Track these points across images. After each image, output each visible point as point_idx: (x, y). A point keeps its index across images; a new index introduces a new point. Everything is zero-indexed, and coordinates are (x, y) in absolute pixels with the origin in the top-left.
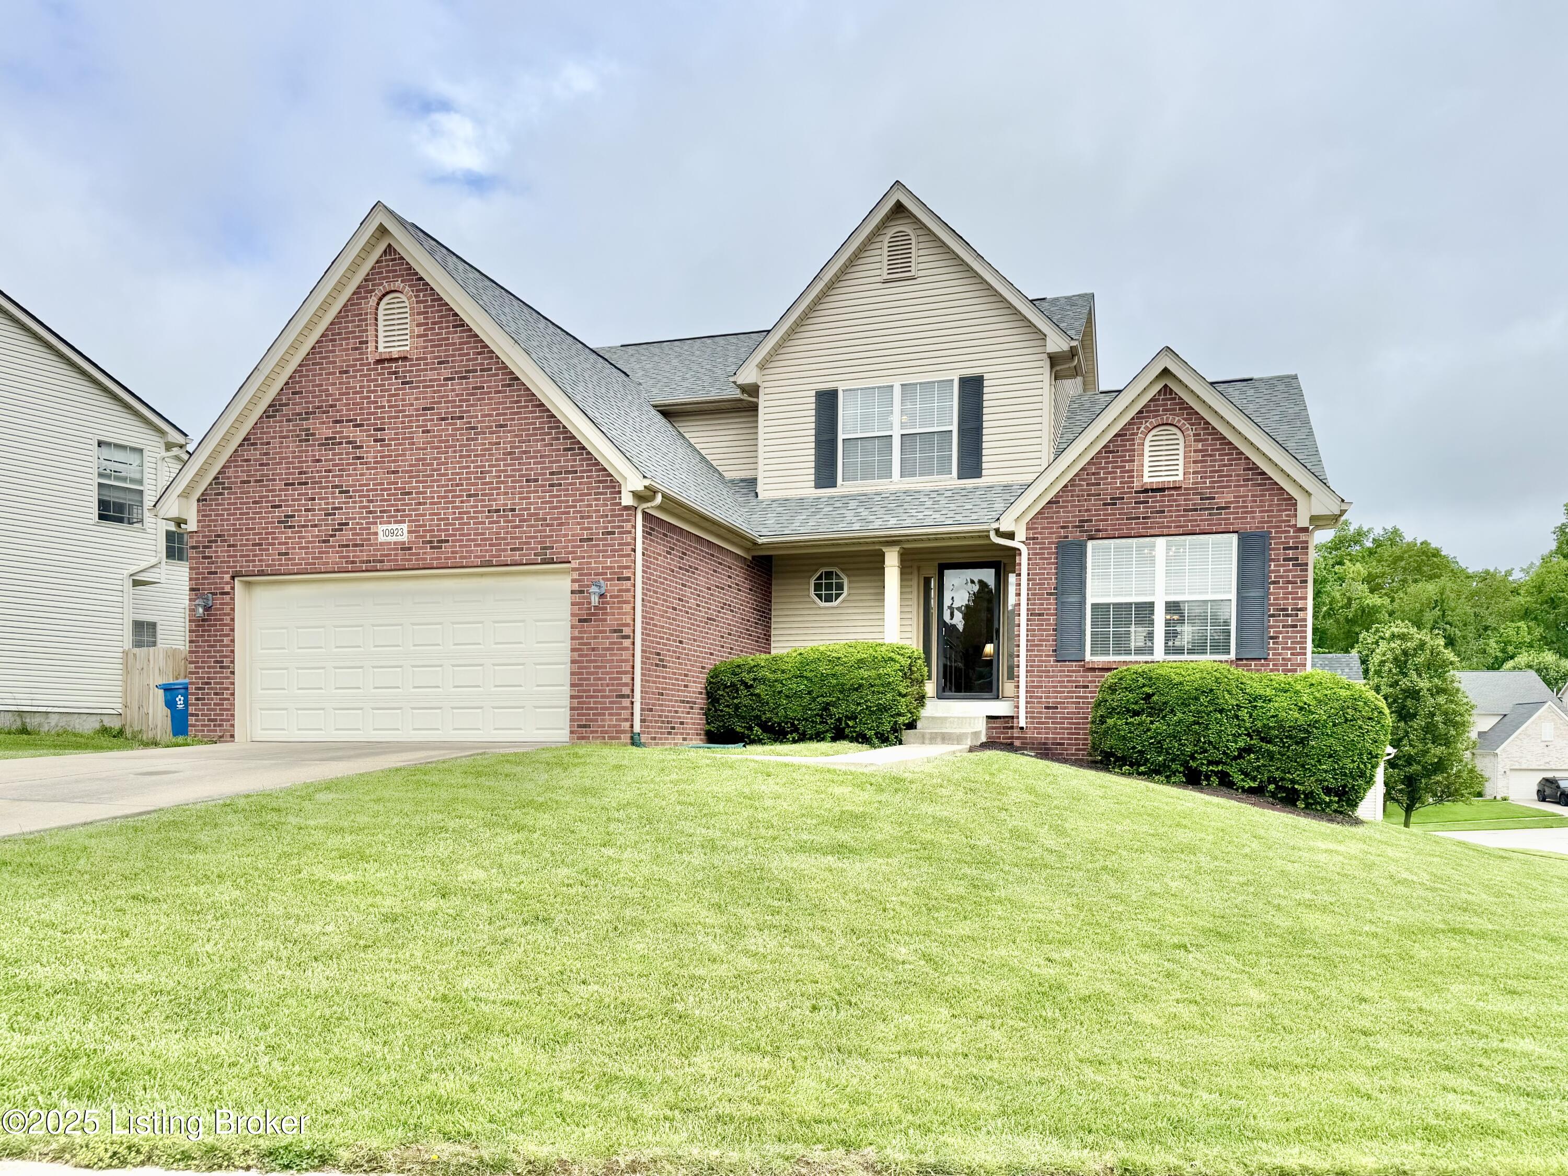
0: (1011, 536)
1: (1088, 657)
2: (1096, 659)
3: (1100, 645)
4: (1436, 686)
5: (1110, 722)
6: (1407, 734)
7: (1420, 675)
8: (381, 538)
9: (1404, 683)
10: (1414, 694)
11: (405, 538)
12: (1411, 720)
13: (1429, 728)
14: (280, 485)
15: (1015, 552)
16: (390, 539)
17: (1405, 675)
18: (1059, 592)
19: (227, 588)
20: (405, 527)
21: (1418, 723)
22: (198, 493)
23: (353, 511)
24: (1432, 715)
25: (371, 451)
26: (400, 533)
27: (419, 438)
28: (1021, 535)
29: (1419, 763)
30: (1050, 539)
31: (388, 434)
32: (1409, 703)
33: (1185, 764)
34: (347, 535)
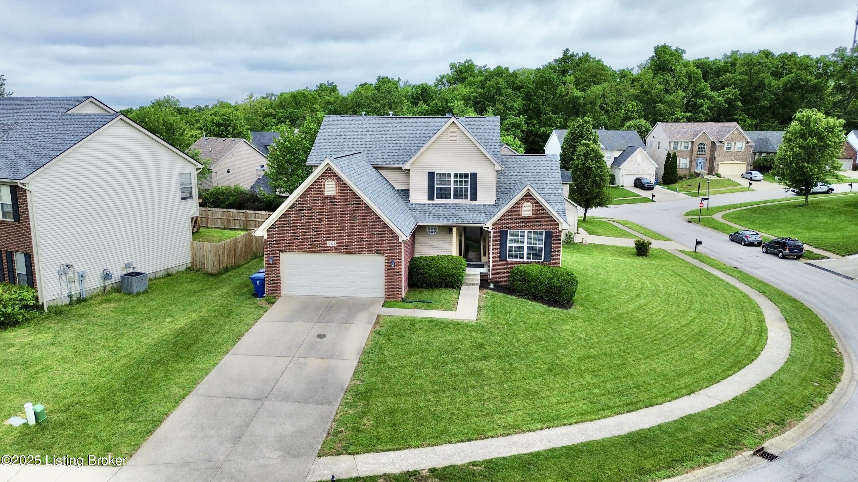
0: (488, 228)
1: (508, 259)
2: (510, 260)
3: (511, 256)
4: (597, 166)
5: (515, 283)
6: (586, 184)
7: (592, 162)
8: (328, 245)
9: (587, 164)
10: (589, 168)
11: (335, 245)
12: (588, 178)
13: (594, 182)
14: (295, 228)
15: (489, 232)
16: (331, 245)
17: (587, 161)
18: (501, 243)
19: (278, 255)
20: (335, 242)
21: (591, 180)
22: (267, 229)
23: (318, 237)
24: (595, 177)
25: (325, 221)
26: (333, 244)
27: (339, 219)
28: (491, 228)
29: (590, 194)
30: (498, 229)
31: (329, 217)
32: (588, 172)
33: (533, 294)
34: (317, 243)
